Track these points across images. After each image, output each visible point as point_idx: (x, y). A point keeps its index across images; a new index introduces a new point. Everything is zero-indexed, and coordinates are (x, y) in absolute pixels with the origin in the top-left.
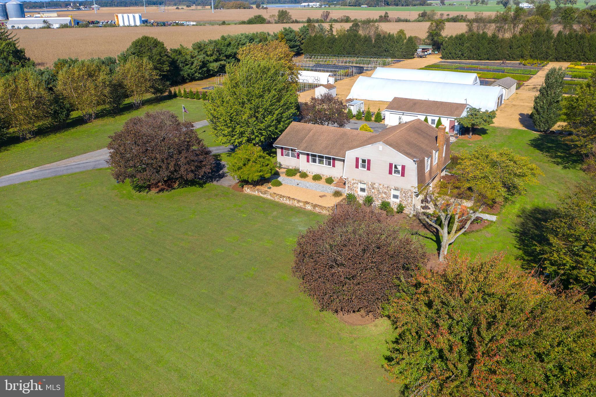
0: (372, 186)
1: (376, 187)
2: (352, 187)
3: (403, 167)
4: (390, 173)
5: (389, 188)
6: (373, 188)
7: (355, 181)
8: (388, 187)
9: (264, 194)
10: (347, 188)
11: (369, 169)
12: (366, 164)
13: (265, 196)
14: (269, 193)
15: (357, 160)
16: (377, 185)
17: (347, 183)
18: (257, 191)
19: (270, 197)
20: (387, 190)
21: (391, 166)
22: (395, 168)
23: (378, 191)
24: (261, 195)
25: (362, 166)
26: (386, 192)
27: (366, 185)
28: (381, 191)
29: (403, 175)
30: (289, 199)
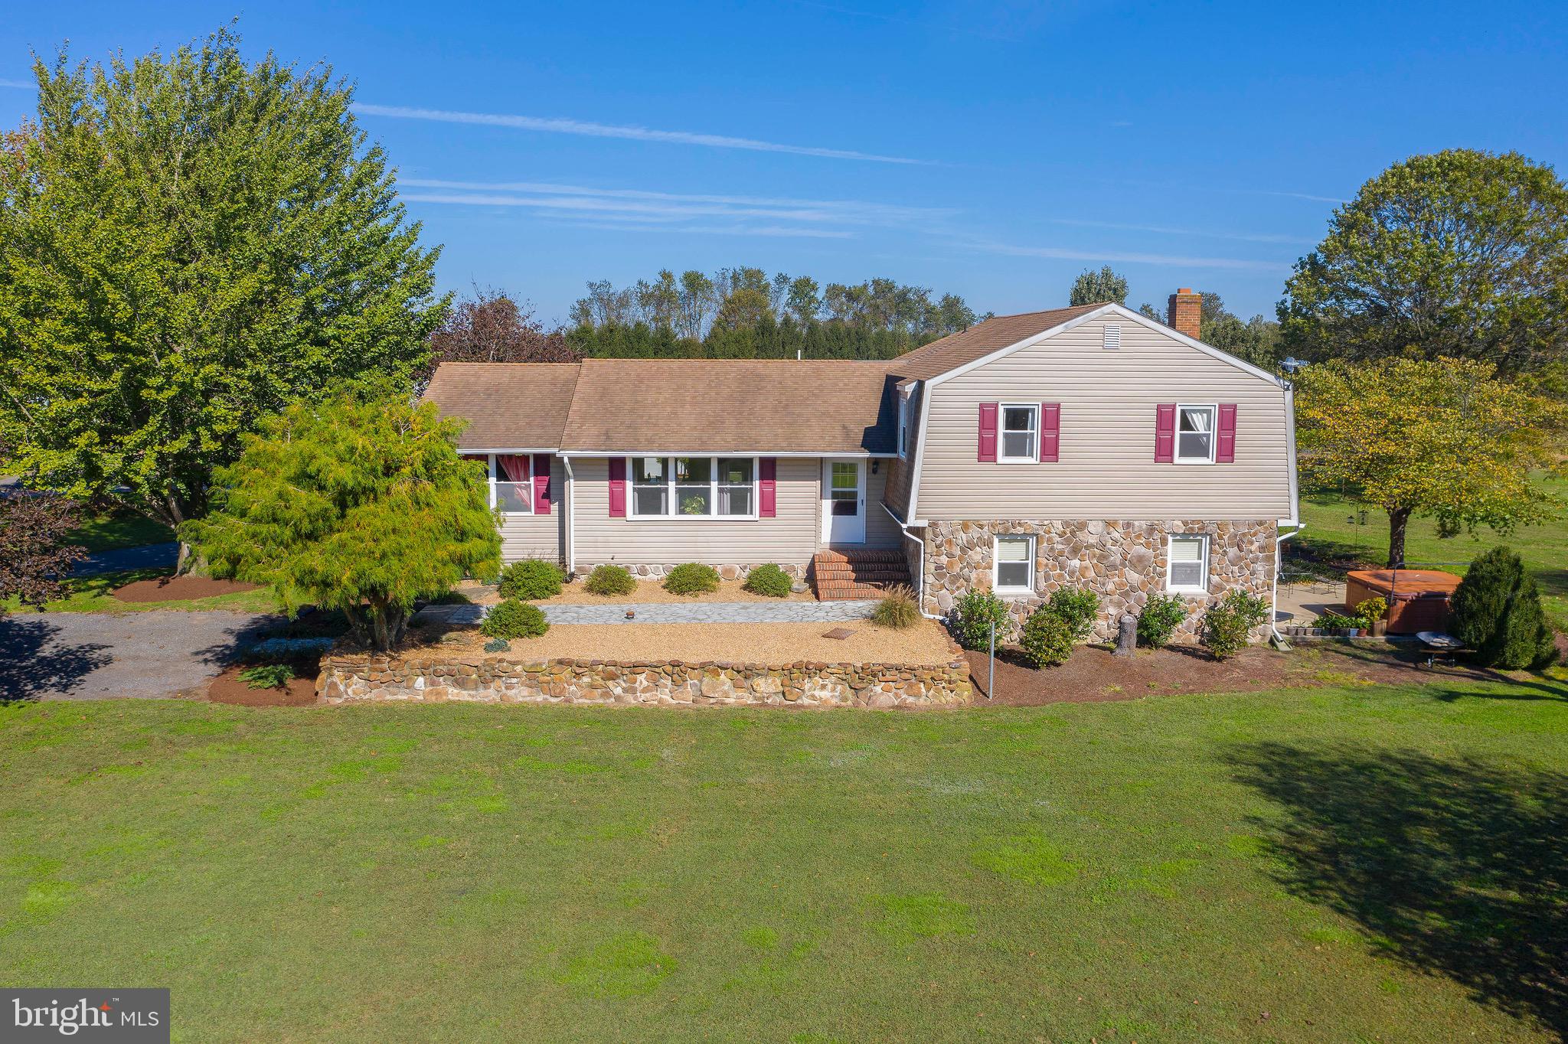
0: (1068, 542)
1: (1092, 540)
2: (957, 569)
3: (1228, 418)
4: (1163, 452)
5: (1157, 536)
6: (1075, 551)
7: (974, 533)
8: (1151, 529)
9: (485, 683)
10: (930, 579)
11: (1051, 451)
12: (1035, 431)
13: (489, 695)
14: (519, 668)
15: (987, 416)
16: (1095, 527)
17: (931, 548)
18: (421, 680)
19: (525, 691)
20: (1148, 545)
21: (1164, 417)
22: (1186, 425)
23: (1102, 558)
24: (453, 693)
25: (1016, 447)
26: (1141, 559)
27: (1032, 541)
28: (1116, 559)
29: (1227, 452)
30: (677, 670)
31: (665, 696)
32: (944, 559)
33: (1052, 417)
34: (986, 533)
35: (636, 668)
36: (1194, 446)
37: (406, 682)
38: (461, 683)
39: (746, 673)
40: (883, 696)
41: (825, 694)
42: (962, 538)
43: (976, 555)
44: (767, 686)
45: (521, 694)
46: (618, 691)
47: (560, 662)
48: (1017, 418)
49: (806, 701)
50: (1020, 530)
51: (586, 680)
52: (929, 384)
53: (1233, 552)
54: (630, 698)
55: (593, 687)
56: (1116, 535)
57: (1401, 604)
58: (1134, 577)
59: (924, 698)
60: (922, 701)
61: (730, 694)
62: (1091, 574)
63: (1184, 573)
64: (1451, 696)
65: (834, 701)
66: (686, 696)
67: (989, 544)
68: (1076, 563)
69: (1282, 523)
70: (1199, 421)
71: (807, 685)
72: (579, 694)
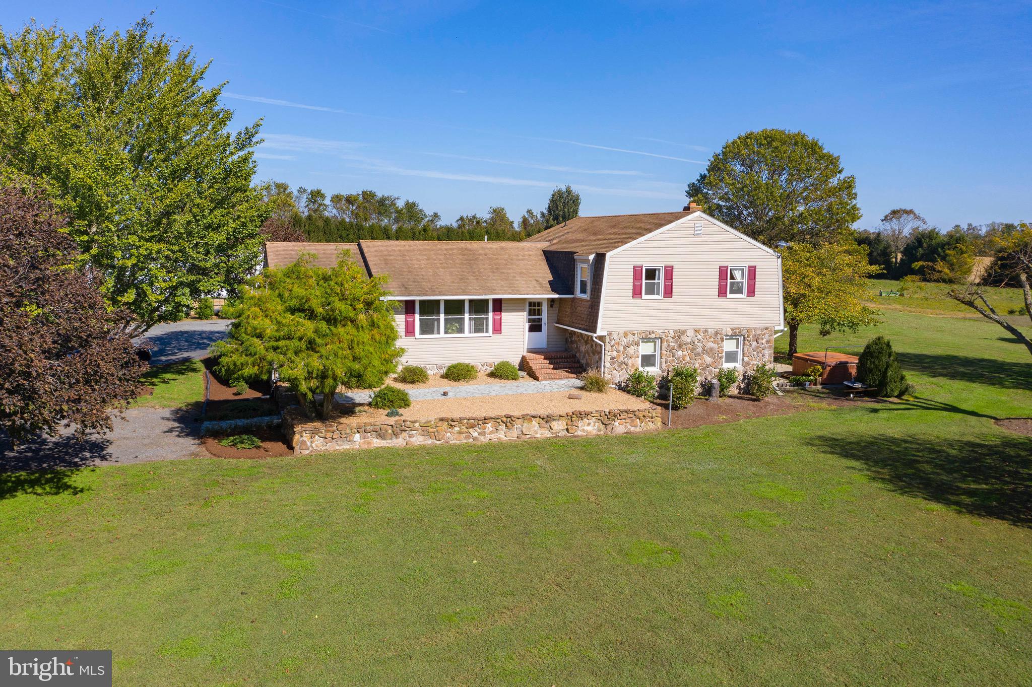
0: (676, 341)
1: (689, 340)
2: (621, 359)
3: (752, 273)
4: (722, 292)
5: (719, 337)
6: (680, 346)
7: (630, 338)
8: (717, 333)
9: (395, 434)
10: (608, 365)
11: (668, 292)
12: (661, 280)
13: (399, 442)
14: (417, 425)
15: (637, 271)
16: (690, 333)
17: (608, 347)
18: (358, 435)
19: (421, 438)
24: (377, 443)
29: (751, 292)
31: (502, 435)
32: (615, 354)
33: (669, 272)
34: (636, 338)
35: (485, 420)
37: (347, 438)
38: (381, 436)
39: (548, 419)
40: (619, 427)
41: (590, 428)
42: (624, 341)
43: (631, 350)
44: (559, 426)
45: (418, 440)
46: (475, 434)
47: (442, 420)
48: (651, 274)
49: (579, 433)
50: (653, 336)
51: (457, 429)
52: (608, 255)
53: (754, 344)
54: (482, 438)
55: (460, 433)
57: (828, 369)
58: (708, 360)
59: (638, 427)
60: (638, 429)
61: (537, 431)
62: (688, 359)
63: (731, 357)
65: (594, 432)
66: (513, 434)
68: (680, 353)
69: (777, 328)
70: (737, 275)
71: (580, 424)
72: (453, 437)
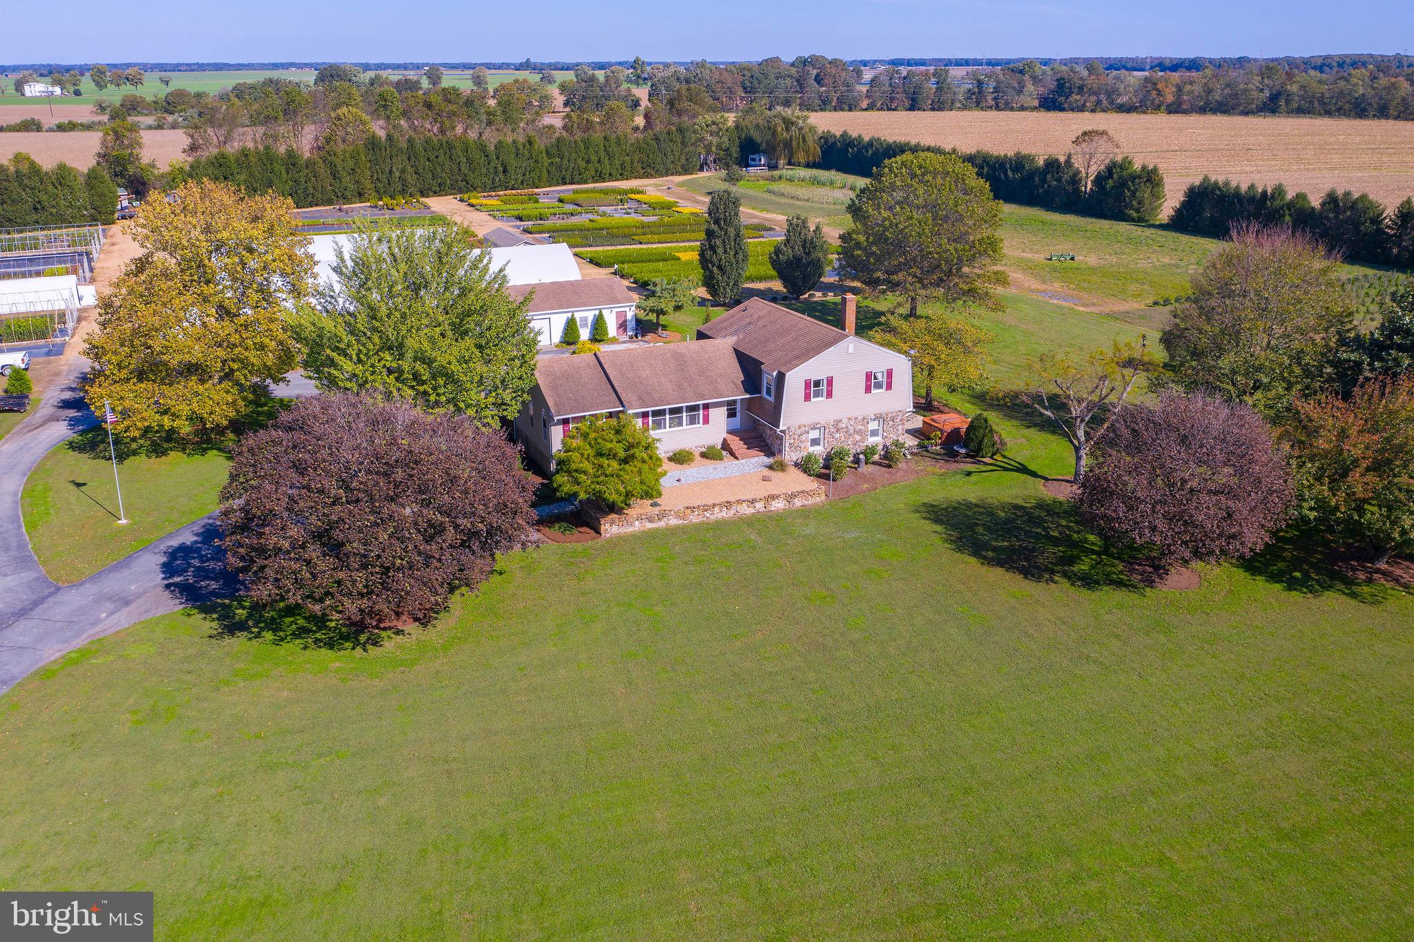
0: (835, 428)
1: (844, 426)
2: (796, 444)
3: (890, 374)
4: (868, 390)
5: (866, 421)
6: (838, 431)
7: (803, 429)
8: (864, 419)
9: (660, 519)
10: (787, 449)
11: (829, 395)
12: (824, 387)
13: (662, 524)
14: (672, 512)
15: (807, 384)
16: (845, 421)
17: (787, 437)
18: (637, 522)
19: (675, 520)
20: (862, 425)
21: (869, 376)
22: (875, 378)
23: (847, 432)
24: (649, 525)
25: (817, 394)
26: (860, 430)
27: (822, 429)
28: (852, 431)
29: (889, 387)
30: (728, 505)
31: (724, 514)
32: (792, 441)
33: (830, 381)
34: (807, 429)
35: (714, 505)
36: (878, 386)
37: (632, 523)
38: (651, 521)
39: (753, 502)
40: (798, 503)
41: (779, 505)
42: (799, 432)
43: (803, 437)
44: (760, 506)
45: (674, 522)
46: (708, 515)
47: (687, 508)
48: (817, 384)
49: (772, 509)
50: (819, 426)
51: (697, 513)
52: (787, 375)
53: (891, 423)
54: (712, 517)
55: (699, 515)
56: (851, 423)
57: (946, 434)
58: (858, 438)
59: (810, 501)
60: (810, 502)
61: (746, 510)
62: (843, 439)
63: (874, 433)
64: (969, 474)
65: (782, 507)
66: (732, 512)
67: (808, 433)
68: (838, 435)
69: (907, 410)
70: (879, 376)
71: (773, 503)
72: (695, 518)
